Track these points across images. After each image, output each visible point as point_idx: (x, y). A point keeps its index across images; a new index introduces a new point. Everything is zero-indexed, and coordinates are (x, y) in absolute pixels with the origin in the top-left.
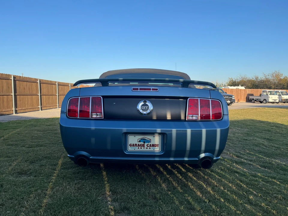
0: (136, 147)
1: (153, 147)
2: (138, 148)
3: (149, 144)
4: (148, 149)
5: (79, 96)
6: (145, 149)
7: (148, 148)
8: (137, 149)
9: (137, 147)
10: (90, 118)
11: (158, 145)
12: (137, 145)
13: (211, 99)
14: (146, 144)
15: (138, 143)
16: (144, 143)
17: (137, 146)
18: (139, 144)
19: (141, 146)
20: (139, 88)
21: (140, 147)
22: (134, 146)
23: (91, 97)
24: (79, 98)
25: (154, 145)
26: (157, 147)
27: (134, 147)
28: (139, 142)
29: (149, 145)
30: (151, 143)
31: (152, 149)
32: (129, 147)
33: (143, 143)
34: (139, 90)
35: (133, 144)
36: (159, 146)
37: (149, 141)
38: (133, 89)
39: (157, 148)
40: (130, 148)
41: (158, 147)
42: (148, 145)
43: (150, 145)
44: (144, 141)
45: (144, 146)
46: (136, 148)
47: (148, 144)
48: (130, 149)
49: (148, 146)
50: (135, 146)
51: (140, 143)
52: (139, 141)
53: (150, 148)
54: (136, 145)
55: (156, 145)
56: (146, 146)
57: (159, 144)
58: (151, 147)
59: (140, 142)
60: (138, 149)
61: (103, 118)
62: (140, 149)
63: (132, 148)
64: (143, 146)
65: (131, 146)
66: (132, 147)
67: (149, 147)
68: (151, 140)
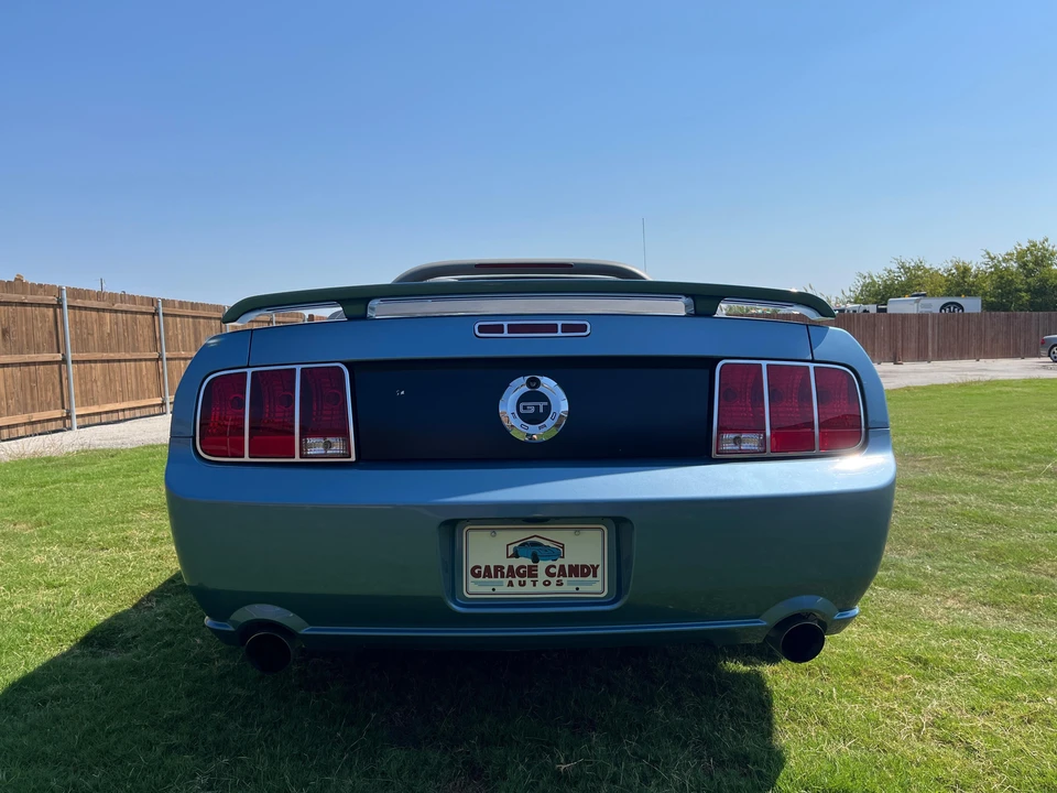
0: (499, 579)
1: (574, 578)
2: (511, 584)
3: (558, 563)
4: (553, 588)
5: (248, 367)
6: (540, 587)
7: (554, 580)
8: (503, 588)
9: (506, 581)
10: (297, 459)
11: (595, 568)
12: (505, 571)
14: (542, 565)
15: (506, 563)
16: (536, 560)
17: (502, 576)
18: (511, 567)
19: (523, 575)
20: (505, 324)
21: (518, 579)
22: (490, 576)
23: (298, 368)
24: (249, 371)
25: (575, 571)
26: (590, 578)
27: (493, 579)
28: (511, 557)
29: (556, 570)
30: (566, 561)
32: (471, 578)
33: (528, 562)
34: (506, 334)
35: (487, 568)
36: (599, 571)
37: (557, 553)
38: (482, 329)
39: (590, 583)
40: (476, 583)
41: (595, 575)
42: (552, 570)
43: (562, 567)
44: (535, 551)
45: (536, 576)
46: (501, 584)
47: (550, 563)
48: (475, 588)
49: (553, 575)
50: (496, 576)
51: (516, 563)
52: (511, 552)
53: (560, 584)
54: (499, 569)
55: (586, 566)
56: (542, 576)
57: (600, 563)
58: (565, 576)
59: (516, 555)
60: (510, 589)
61: (353, 458)
62: (516, 588)
63: (481, 584)
64: (532, 572)
65: (479, 575)
66: (481, 579)
67: (556, 578)
68: (563, 548)
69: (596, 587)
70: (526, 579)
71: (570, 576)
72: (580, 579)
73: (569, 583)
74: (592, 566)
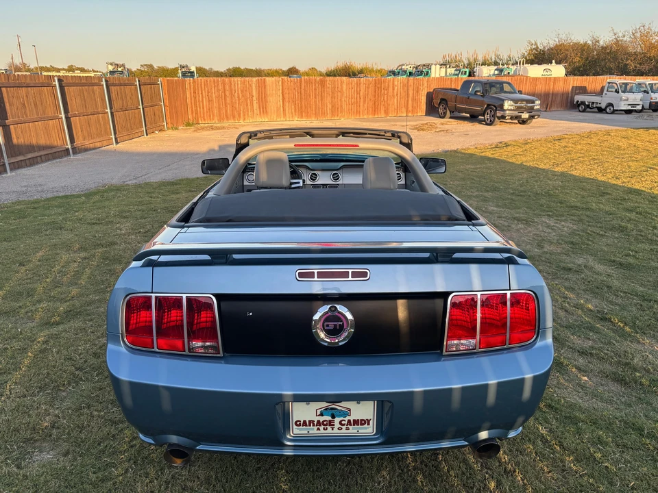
0: (312, 427)
1: (356, 426)
2: (318, 429)
3: (347, 419)
4: (344, 431)
5: (152, 293)
6: (336, 431)
7: (344, 427)
8: (313, 431)
9: (316, 428)
10: (187, 352)
11: (368, 422)
12: (315, 423)
13: (510, 290)
14: (337, 420)
15: (316, 419)
16: (333, 417)
17: (314, 425)
18: (318, 421)
19: (326, 425)
20: (316, 271)
21: (323, 427)
22: (306, 426)
23: (184, 296)
25: (356, 422)
26: (366, 425)
27: (308, 427)
28: (319, 416)
29: (346, 423)
30: (352, 418)
31: (353, 430)
32: (295, 426)
33: (329, 418)
35: (305, 422)
36: (371, 422)
38: (301, 274)
39: (366, 428)
40: (298, 429)
41: (369, 424)
42: (343, 422)
43: (349, 421)
44: (333, 412)
45: (334, 425)
46: (313, 429)
47: (342, 418)
48: (296, 431)
49: (344, 425)
50: (310, 426)
51: (321, 419)
52: (319, 413)
53: (348, 429)
54: (311, 422)
55: (363, 420)
56: (337, 425)
57: (372, 418)
58: (351, 425)
59: (322, 415)
60: (318, 432)
61: (221, 355)
62: (322, 431)
63: (300, 430)
64: (331, 423)
65: (299, 425)
66: (301, 427)
67: (346, 426)
68: (350, 411)
69: (370, 430)
70: (328, 427)
71: (354, 425)
72: (360, 426)
73: (353, 429)
74: (367, 420)
